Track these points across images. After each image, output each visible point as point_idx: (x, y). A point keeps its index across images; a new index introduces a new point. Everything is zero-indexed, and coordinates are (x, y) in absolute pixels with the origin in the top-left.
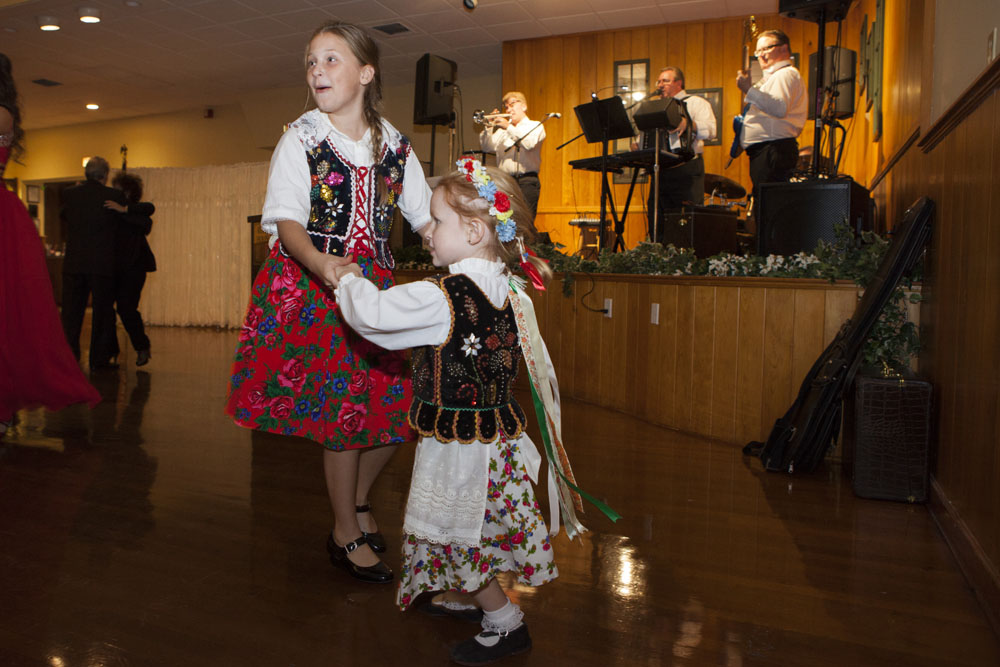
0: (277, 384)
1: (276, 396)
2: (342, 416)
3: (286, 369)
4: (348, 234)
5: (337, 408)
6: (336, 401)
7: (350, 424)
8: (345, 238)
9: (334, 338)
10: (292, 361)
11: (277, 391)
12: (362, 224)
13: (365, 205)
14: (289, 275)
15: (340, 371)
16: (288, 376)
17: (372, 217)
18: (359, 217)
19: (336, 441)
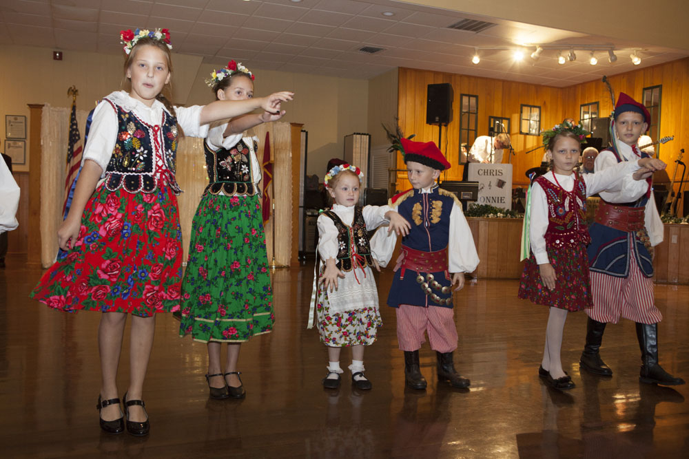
0: (97, 277)
1: (96, 285)
2: (145, 294)
3: (104, 266)
4: (154, 170)
5: (142, 289)
6: (141, 285)
7: (151, 299)
8: (152, 174)
9: (139, 243)
10: (108, 262)
11: (97, 282)
12: (160, 163)
13: (160, 151)
14: (113, 205)
15: (143, 264)
16: (105, 271)
17: (165, 158)
18: (158, 159)
19: (142, 311)
